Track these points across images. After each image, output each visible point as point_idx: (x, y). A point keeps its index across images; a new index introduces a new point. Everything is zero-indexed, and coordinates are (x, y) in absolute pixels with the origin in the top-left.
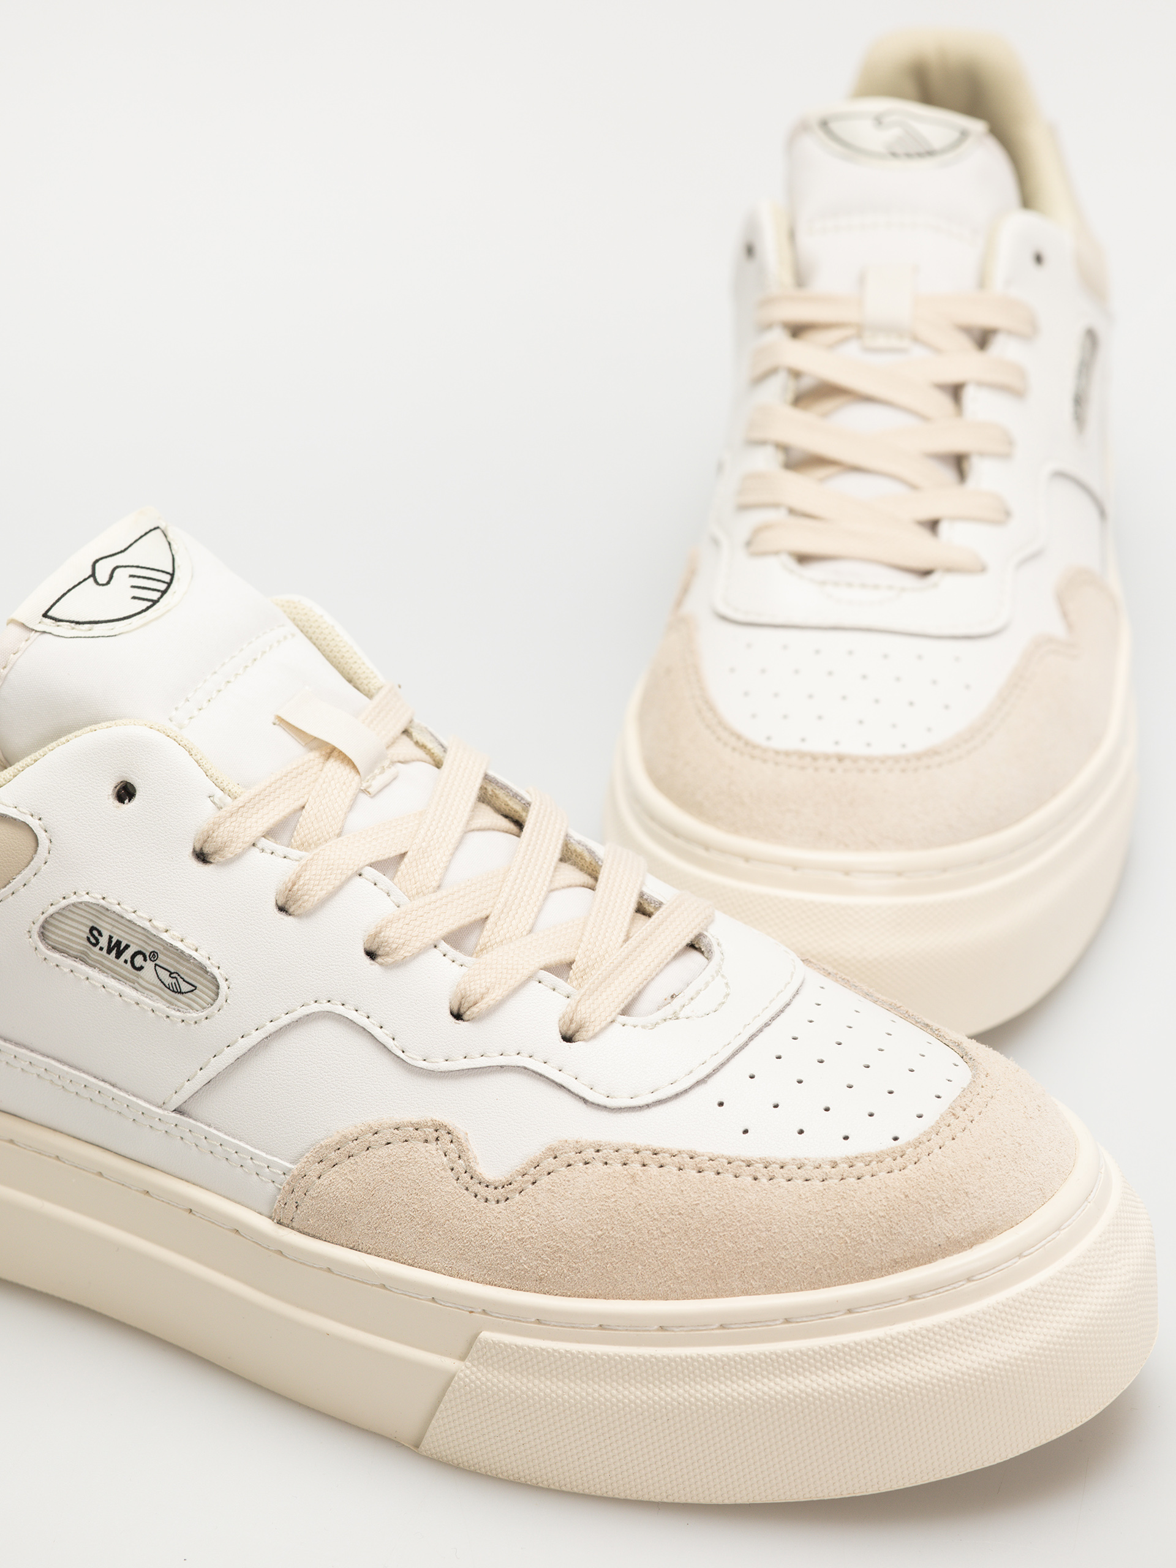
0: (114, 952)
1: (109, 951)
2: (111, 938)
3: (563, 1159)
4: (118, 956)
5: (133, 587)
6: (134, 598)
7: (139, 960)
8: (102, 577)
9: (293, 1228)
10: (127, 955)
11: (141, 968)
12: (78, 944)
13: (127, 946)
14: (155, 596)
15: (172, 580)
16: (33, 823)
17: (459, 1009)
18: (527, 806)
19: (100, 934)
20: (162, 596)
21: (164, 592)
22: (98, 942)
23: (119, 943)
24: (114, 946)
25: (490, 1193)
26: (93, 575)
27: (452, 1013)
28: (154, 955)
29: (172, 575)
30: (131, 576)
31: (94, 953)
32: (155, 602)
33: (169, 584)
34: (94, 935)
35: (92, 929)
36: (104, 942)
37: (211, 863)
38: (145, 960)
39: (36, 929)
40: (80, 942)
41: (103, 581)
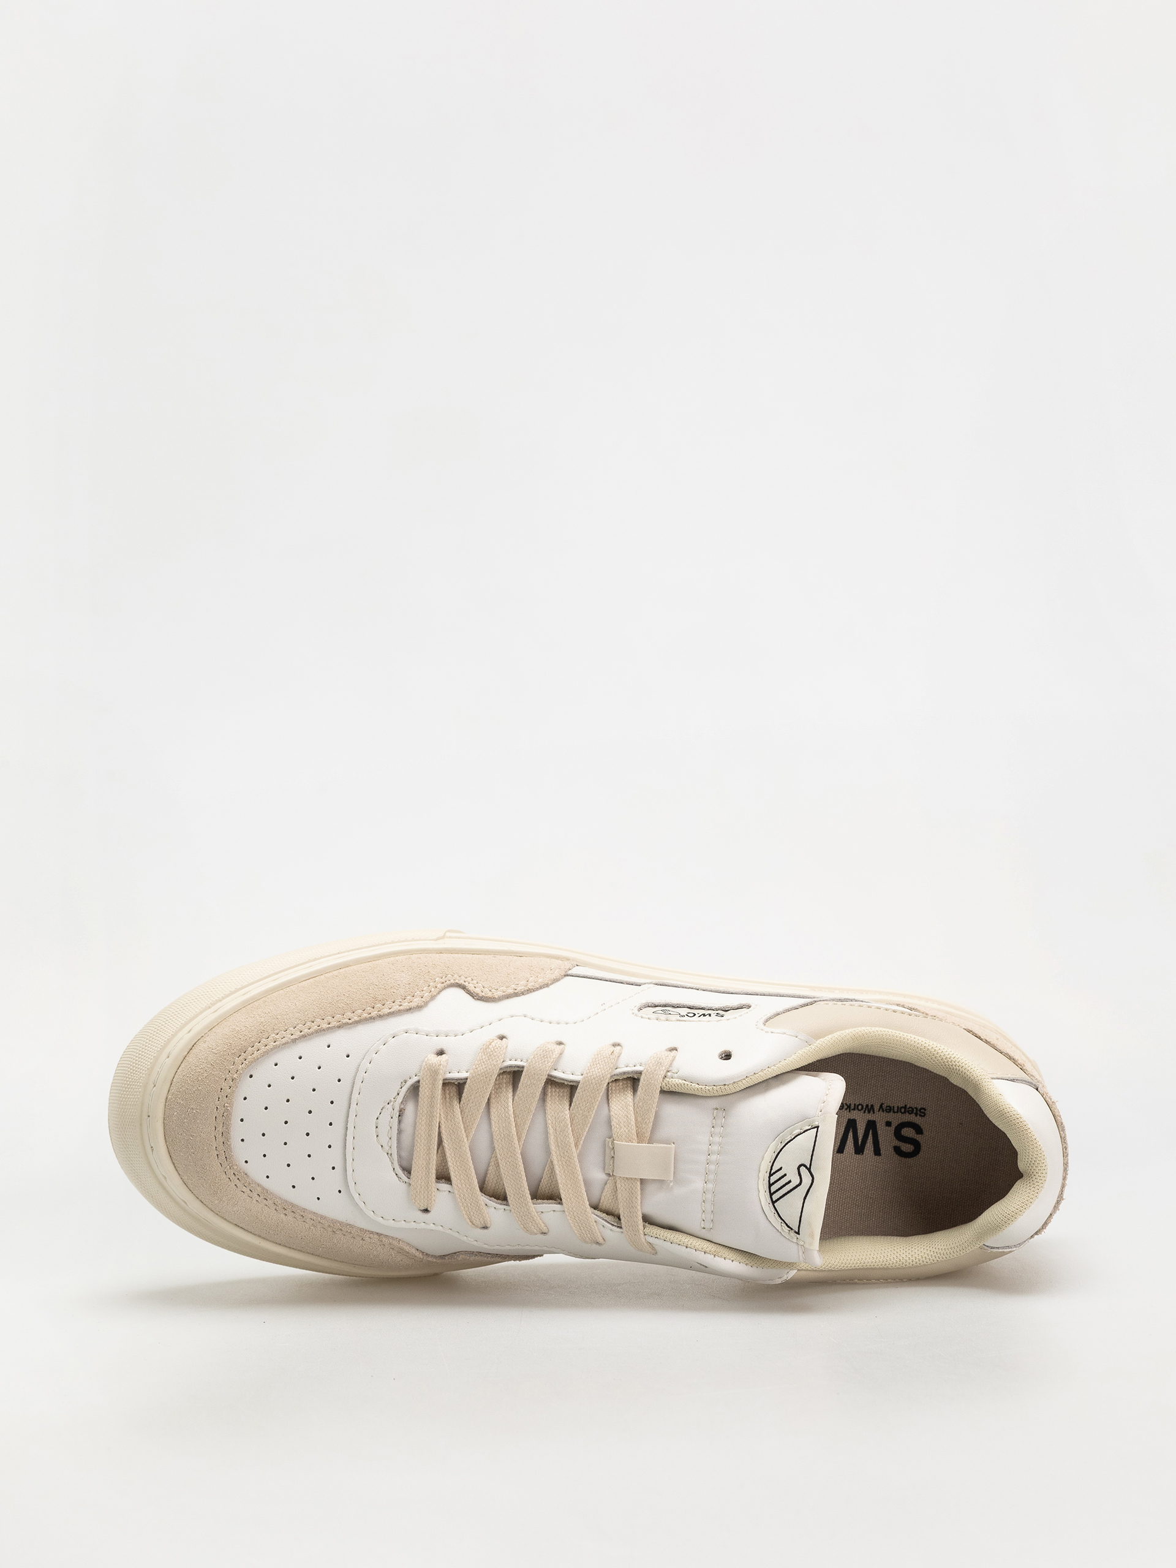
15: (771, 1197)
21: (770, 1184)
33: (770, 1193)
41: (803, 1169)
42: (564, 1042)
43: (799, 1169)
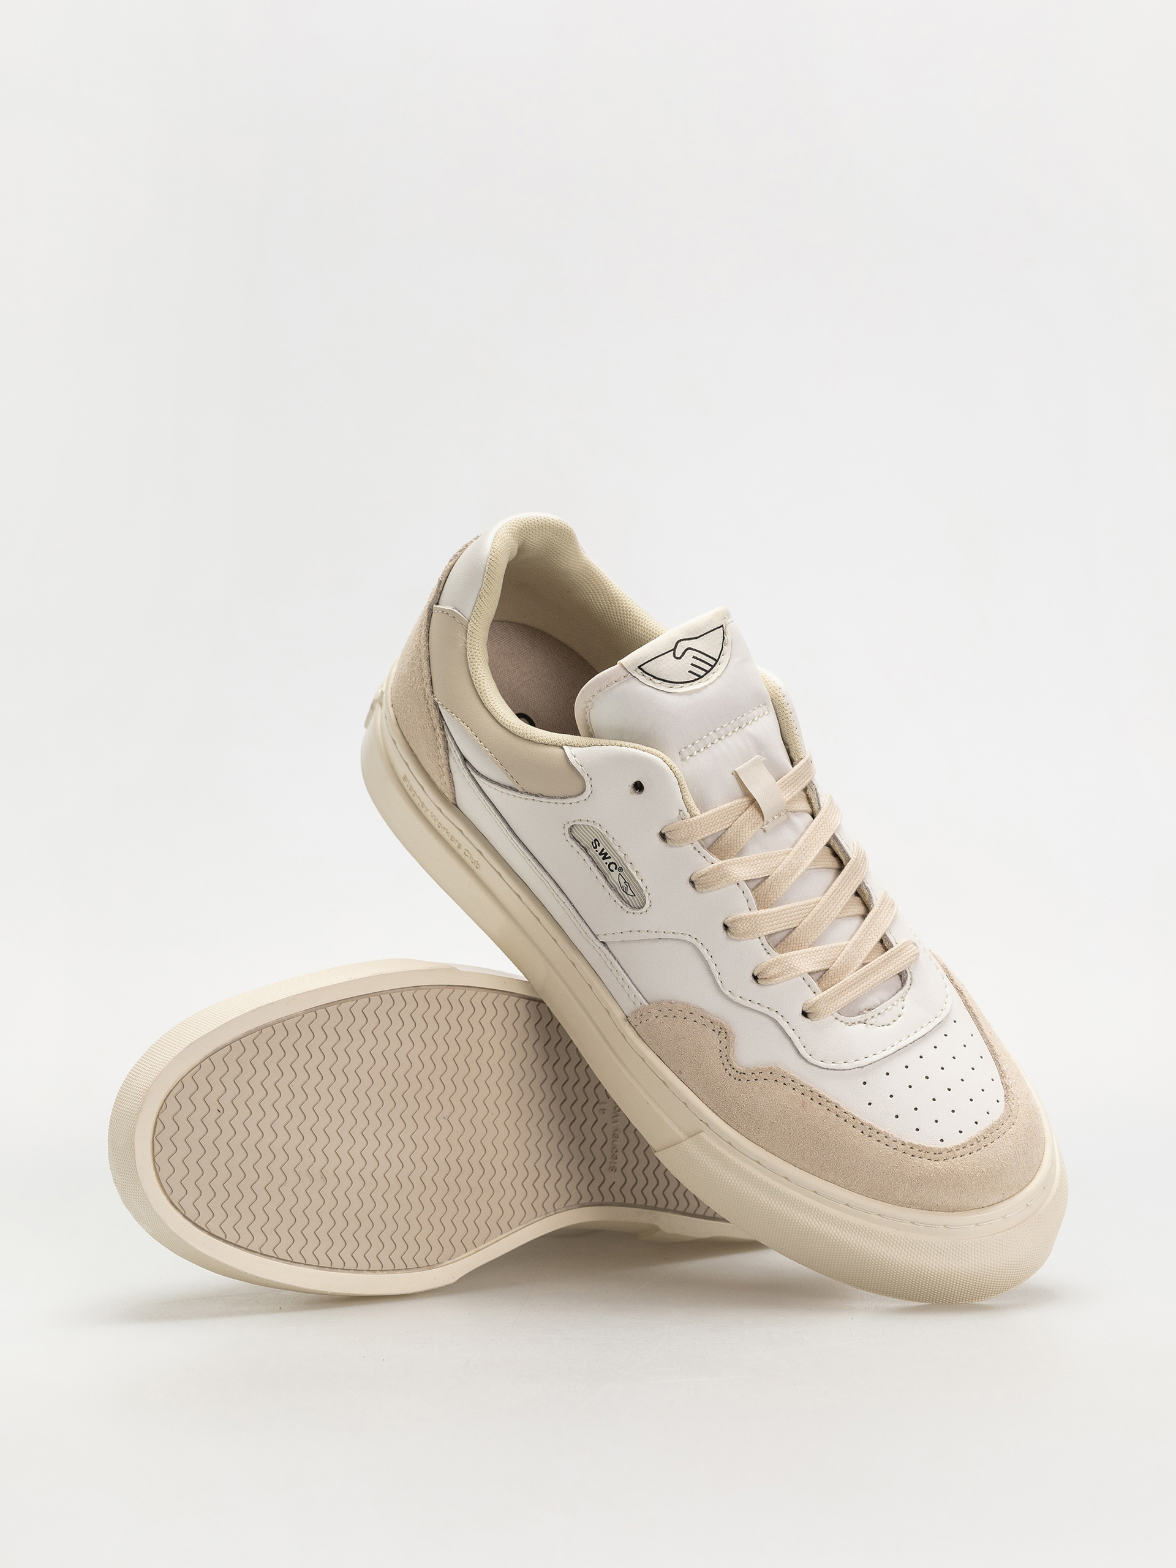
0: (603, 856)
1: (600, 854)
2: (603, 849)
3: (775, 1076)
4: (604, 858)
5: (692, 664)
6: (690, 672)
7: (613, 867)
8: (678, 654)
9: (635, 1029)
10: (609, 861)
11: (612, 871)
12: (587, 842)
13: (609, 857)
14: (702, 673)
15: (715, 664)
16: (587, 779)
17: (758, 975)
18: (848, 859)
19: (599, 845)
20: (705, 674)
21: (707, 672)
22: (596, 848)
23: (606, 854)
24: (602, 854)
25: (733, 1072)
26: (674, 650)
27: (753, 975)
28: (621, 869)
29: (717, 661)
30: (694, 657)
31: (592, 850)
32: (700, 677)
33: (713, 667)
34: (596, 843)
35: (596, 840)
36: (599, 849)
37: (666, 842)
38: (616, 869)
39: (568, 827)
40: (588, 843)
41: (678, 655)
42: (722, 925)
43: (680, 658)
